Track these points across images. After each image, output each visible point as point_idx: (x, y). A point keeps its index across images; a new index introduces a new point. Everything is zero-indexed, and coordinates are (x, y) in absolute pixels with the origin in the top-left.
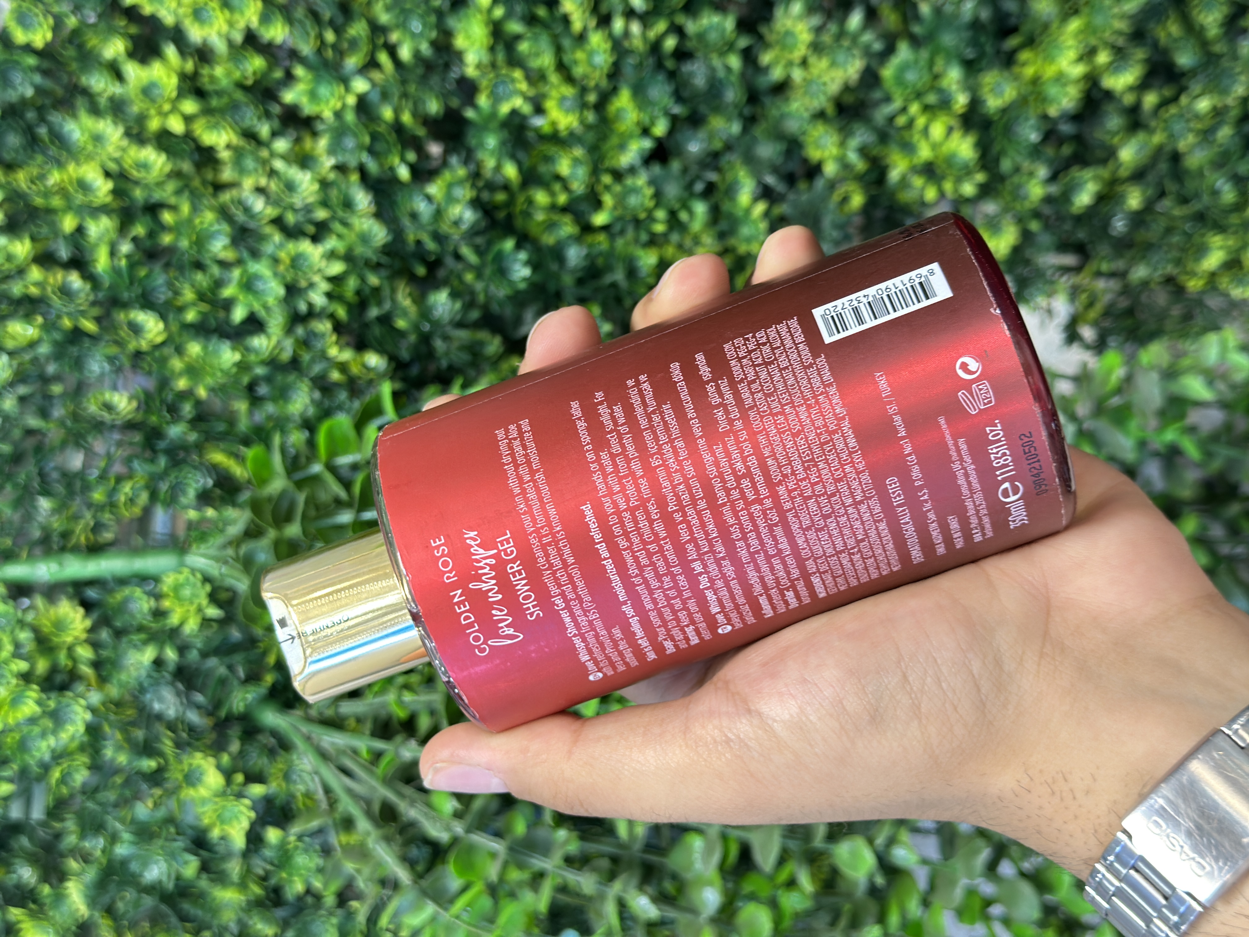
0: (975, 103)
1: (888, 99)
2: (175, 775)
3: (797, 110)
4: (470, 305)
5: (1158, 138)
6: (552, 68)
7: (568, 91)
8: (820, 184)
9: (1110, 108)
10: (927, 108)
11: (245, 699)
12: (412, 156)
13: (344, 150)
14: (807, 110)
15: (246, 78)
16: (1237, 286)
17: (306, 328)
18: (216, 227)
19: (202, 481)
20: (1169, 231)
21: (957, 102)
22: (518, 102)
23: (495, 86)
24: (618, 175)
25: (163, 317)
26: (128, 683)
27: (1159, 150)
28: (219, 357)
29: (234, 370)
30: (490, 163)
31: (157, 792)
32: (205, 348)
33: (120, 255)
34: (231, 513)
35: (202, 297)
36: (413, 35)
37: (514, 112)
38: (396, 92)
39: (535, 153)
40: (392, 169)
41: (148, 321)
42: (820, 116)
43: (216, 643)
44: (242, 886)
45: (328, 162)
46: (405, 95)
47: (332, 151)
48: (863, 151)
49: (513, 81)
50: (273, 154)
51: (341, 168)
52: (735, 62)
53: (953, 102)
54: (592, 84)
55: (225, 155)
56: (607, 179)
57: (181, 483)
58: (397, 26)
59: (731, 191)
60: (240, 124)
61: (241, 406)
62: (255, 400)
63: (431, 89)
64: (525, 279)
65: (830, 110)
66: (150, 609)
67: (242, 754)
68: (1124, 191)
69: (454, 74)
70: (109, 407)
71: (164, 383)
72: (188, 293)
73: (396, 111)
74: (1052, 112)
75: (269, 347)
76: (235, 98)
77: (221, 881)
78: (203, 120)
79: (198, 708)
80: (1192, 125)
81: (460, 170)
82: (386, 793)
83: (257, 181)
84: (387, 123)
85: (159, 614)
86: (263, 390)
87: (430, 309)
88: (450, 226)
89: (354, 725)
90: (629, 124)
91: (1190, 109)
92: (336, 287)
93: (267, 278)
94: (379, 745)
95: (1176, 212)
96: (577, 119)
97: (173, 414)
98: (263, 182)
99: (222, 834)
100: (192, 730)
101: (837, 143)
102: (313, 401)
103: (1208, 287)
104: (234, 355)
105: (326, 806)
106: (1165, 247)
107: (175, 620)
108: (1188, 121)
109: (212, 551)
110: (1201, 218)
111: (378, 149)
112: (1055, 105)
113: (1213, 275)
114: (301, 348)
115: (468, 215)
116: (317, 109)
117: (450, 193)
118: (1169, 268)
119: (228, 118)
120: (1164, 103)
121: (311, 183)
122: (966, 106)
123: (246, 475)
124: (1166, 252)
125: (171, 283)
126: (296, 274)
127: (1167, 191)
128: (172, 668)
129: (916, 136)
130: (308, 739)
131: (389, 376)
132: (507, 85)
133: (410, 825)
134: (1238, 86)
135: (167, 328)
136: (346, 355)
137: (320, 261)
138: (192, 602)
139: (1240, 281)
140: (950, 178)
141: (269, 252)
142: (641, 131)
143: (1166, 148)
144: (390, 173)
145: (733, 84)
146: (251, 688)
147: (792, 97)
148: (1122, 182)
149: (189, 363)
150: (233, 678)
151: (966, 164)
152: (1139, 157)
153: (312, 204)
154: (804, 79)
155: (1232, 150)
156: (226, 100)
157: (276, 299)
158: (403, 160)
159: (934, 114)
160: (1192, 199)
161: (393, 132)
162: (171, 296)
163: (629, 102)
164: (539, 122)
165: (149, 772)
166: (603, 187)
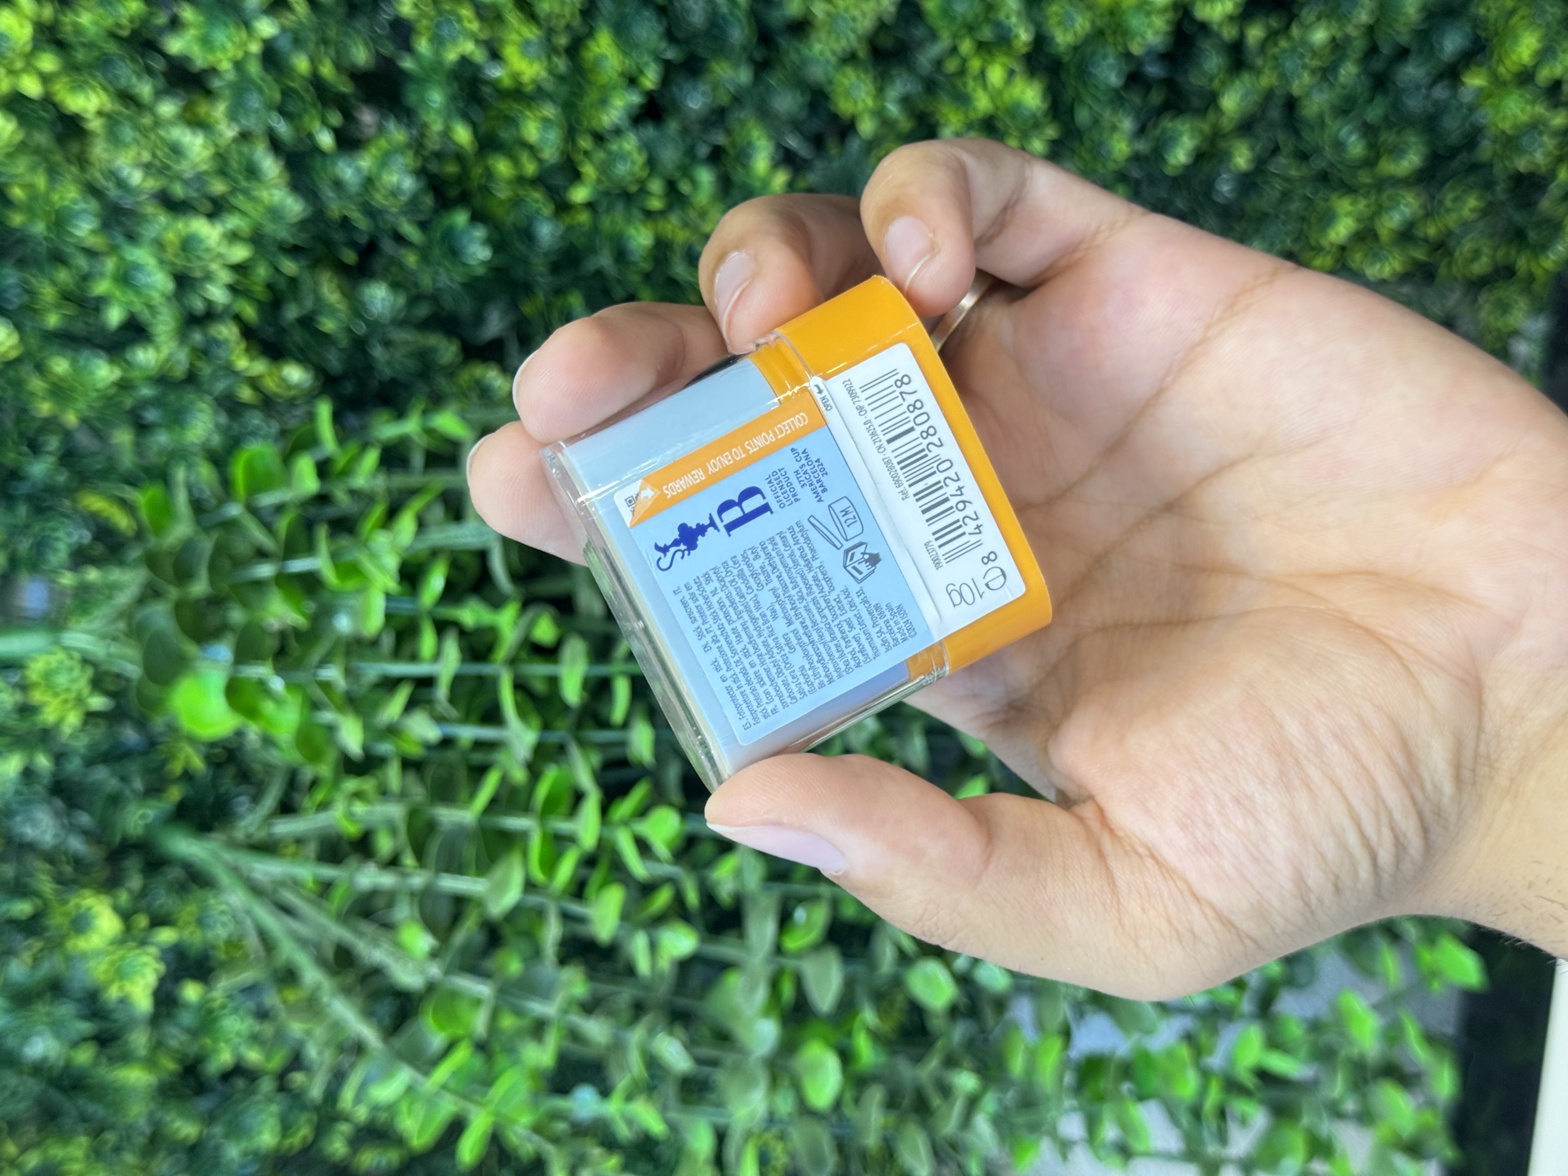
0: (1041, 41)
1: (933, 36)
2: (57, 920)
3: (822, 53)
4: (414, 300)
5: (1268, 79)
6: (510, 5)
7: (531, 33)
8: (854, 145)
9: (1206, 45)
10: (983, 47)
11: (143, 817)
12: (336, 119)
13: (247, 112)
14: (834, 53)
15: (119, 26)
16: (1372, 263)
17: (205, 334)
18: (81, 206)
19: (77, 536)
20: (1286, 196)
21: (1017, 36)
22: (468, 47)
23: (438, 26)
24: (599, 138)
25: (18, 327)
27: (1269, 96)
28: (91, 373)
29: (113, 391)
30: (437, 127)
31: (35, 944)
32: (74, 362)
34: (116, 575)
35: (67, 297)
37: (464, 61)
38: (311, 36)
39: (493, 113)
40: (310, 136)
42: (850, 59)
43: (104, 747)
44: (150, 1062)
45: (228, 132)
46: (324, 41)
47: (232, 116)
48: (906, 101)
49: (459, 20)
50: (158, 123)
51: (245, 136)
53: (1013, 36)
54: (562, 23)
55: (95, 125)
56: (585, 143)
57: (48, 537)
59: (744, 155)
60: (115, 84)
61: (123, 438)
62: (142, 428)
63: (359, 32)
64: (483, 263)
65: (862, 54)
66: (16, 704)
67: (144, 893)
68: (1230, 146)
69: (385, 17)
71: (23, 412)
72: (48, 293)
73: (313, 61)
74: (1136, 49)
75: (157, 361)
76: (106, 51)
77: (126, 1058)
78: (65, 79)
79: (86, 833)
80: (1307, 60)
81: (397, 134)
82: (339, 932)
83: (139, 154)
84: (303, 77)
85: (26, 710)
86: (151, 415)
87: (363, 304)
88: (386, 197)
89: (292, 849)
90: (609, 74)
91: (1304, 43)
92: (240, 278)
93: (150, 268)
94: (328, 872)
95: (1294, 173)
96: (546, 68)
97: (35, 448)
98: (146, 156)
99: (121, 995)
100: (78, 862)
101: (874, 92)
102: (218, 426)
103: (1339, 266)
104: (112, 372)
105: (262, 953)
106: (1283, 217)
107: (49, 715)
108: (1302, 56)
109: (97, 625)
110: (1324, 178)
111: (291, 108)
112: (1139, 39)
113: (1343, 249)
114: (200, 358)
115: (408, 184)
116: (211, 58)
117: (384, 161)
118: (1288, 241)
119: (99, 74)
120: (1272, 36)
121: (205, 147)
122: (1030, 43)
123: (134, 525)
124: (1284, 223)
125: (26, 282)
126: (189, 260)
127: (1281, 146)
128: (46, 781)
129: (971, 84)
130: (235, 870)
131: (316, 393)
132: (453, 24)
133: (376, 972)
134: (1360, 9)
135: (22, 339)
136: (259, 367)
137: (219, 244)
138: (68, 690)
139: (1376, 256)
140: (1015, 133)
141: (153, 235)
142: (628, 81)
143: (1277, 92)
144: (309, 142)
145: (739, 21)
146: (152, 802)
147: (814, 36)
148: (1224, 136)
149: (54, 384)
150: (127, 792)
151: (1034, 116)
152: (1243, 104)
153: (205, 173)
154: (829, 14)
155: (1359, 91)
156: (96, 54)
157: (163, 295)
158: (325, 123)
159: (990, 52)
160: (1312, 155)
161: (311, 89)
162: (26, 298)
163: (610, 46)
164: (496, 73)
165: (24, 918)
166: (582, 153)
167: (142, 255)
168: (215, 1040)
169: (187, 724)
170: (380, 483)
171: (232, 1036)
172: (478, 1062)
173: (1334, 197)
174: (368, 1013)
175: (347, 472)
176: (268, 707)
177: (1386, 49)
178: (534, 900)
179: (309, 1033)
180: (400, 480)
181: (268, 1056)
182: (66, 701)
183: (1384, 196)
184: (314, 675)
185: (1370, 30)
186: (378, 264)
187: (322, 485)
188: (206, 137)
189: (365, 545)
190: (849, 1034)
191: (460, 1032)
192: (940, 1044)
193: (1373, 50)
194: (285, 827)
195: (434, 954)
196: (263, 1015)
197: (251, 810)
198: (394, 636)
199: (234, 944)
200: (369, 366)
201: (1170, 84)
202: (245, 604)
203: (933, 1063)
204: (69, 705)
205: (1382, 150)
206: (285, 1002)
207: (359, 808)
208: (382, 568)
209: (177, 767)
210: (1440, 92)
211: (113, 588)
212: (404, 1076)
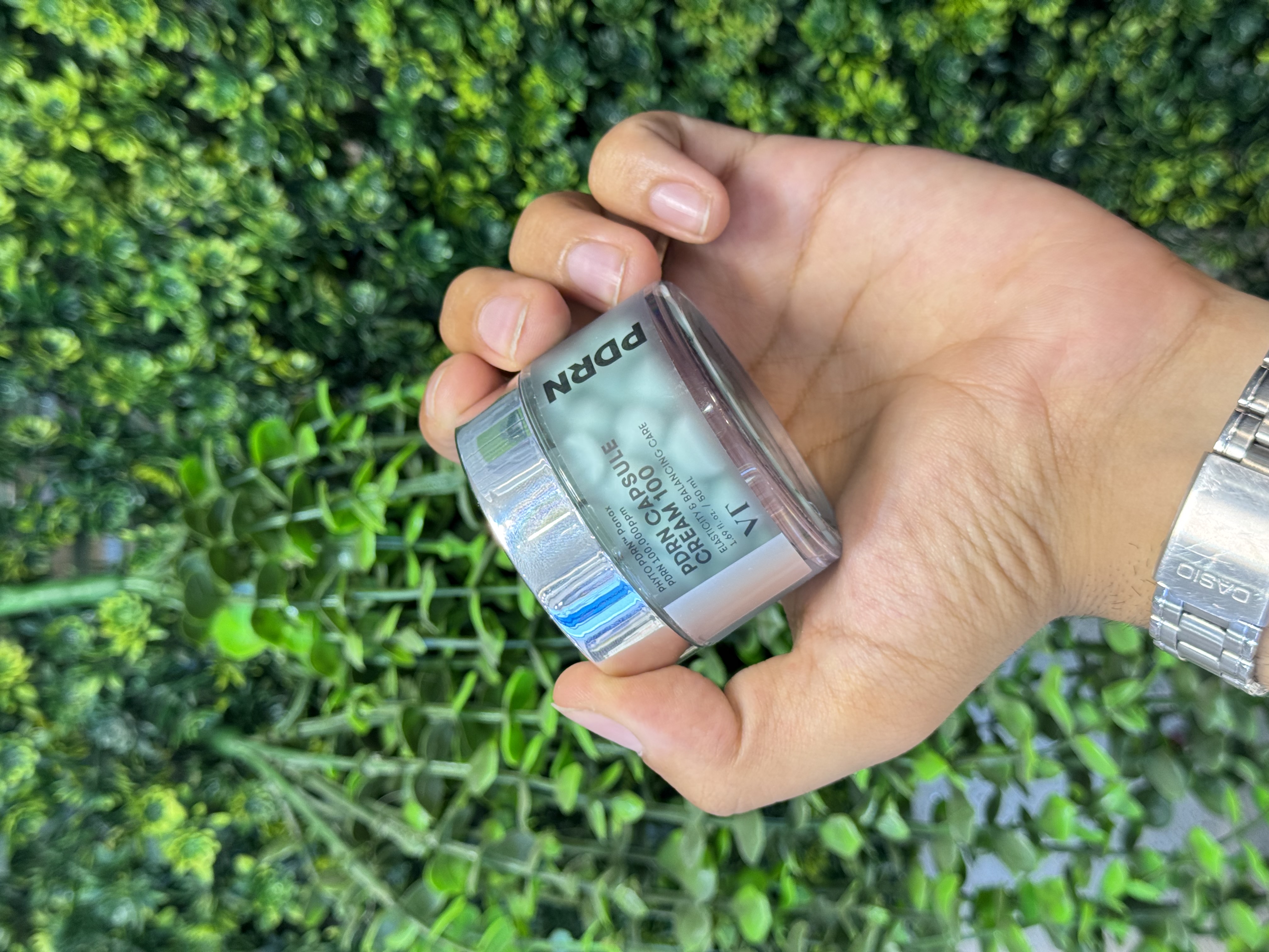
0: (898, 49)
1: (809, 52)
2: (134, 811)
3: (717, 72)
4: (394, 294)
5: (1091, 69)
6: (460, 51)
7: (479, 72)
9: (1038, 43)
10: (850, 58)
11: (197, 724)
12: (325, 152)
13: (255, 151)
14: (727, 71)
15: (150, 89)
16: (1191, 216)
17: (228, 333)
18: (123, 235)
19: (133, 501)
20: (1114, 164)
21: (878, 47)
22: (428, 87)
23: (403, 71)
24: (538, 154)
25: (79, 335)
26: (76, 718)
27: (1094, 80)
28: (139, 369)
29: (156, 382)
30: (406, 153)
31: (118, 831)
32: (125, 362)
33: (29, 274)
34: (167, 530)
35: (115, 309)
36: (314, 28)
37: (426, 98)
38: (302, 87)
39: (452, 139)
40: (307, 167)
41: (63, 340)
42: (741, 75)
43: (164, 669)
44: (215, 923)
45: (241, 168)
46: (312, 90)
47: (243, 156)
48: (787, 107)
49: (420, 65)
50: (183, 163)
51: (254, 172)
52: (647, 27)
53: (875, 47)
54: (503, 62)
55: (134, 169)
56: (526, 158)
57: (111, 502)
58: (297, 21)
60: (149, 135)
61: (167, 419)
62: (182, 411)
63: (340, 82)
64: (446, 261)
65: (751, 70)
66: (92, 638)
67: (203, 785)
68: (1063, 125)
69: (361, 67)
70: (31, 433)
71: (87, 402)
72: (101, 307)
73: (305, 107)
74: (979, 50)
75: (191, 356)
76: (140, 109)
77: (194, 920)
78: (108, 134)
79: (152, 739)
80: (1124, 50)
81: (376, 162)
82: (358, 812)
83: (170, 191)
84: (296, 120)
85: (101, 642)
86: (189, 400)
87: (354, 301)
88: (365, 213)
89: (318, 744)
90: (545, 101)
91: (1120, 34)
92: (253, 286)
93: (180, 282)
94: (344, 763)
95: (1119, 144)
96: (491, 100)
97: (98, 431)
98: (176, 193)
99: (188, 869)
100: (148, 763)
101: (761, 101)
102: (241, 406)
103: (1162, 219)
104: (155, 366)
105: (298, 832)
106: (1112, 181)
107: (118, 647)
108: (1120, 47)
109: (152, 572)
110: (1144, 147)
111: (290, 145)
112: (981, 43)
113: (1165, 205)
114: (224, 353)
115: (383, 201)
116: (224, 110)
117: (365, 184)
118: (1118, 202)
119: (135, 129)
120: (1094, 32)
121: (219, 181)
122: (889, 52)
123: (179, 490)
124: (1114, 186)
125: (84, 298)
126: (210, 273)
127: (1107, 122)
128: (118, 698)
129: (843, 89)
130: (272, 764)
131: (317, 375)
132: (415, 70)
133: (387, 843)
134: (1167, 5)
135: (83, 344)
136: (271, 356)
137: (234, 259)
138: (132, 625)
139: (1193, 209)
140: (881, 126)
141: (181, 255)
142: (558, 106)
143: (1101, 78)
144: (304, 171)
145: (648, 51)
146: (203, 713)
147: (710, 59)
148: (1059, 118)
149: (110, 379)
150: (185, 705)
151: (895, 112)
152: (1074, 90)
153: (220, 202)
154: (721, 40)
155: (1171, 73)
156: (132, 112)
157: (192, 302)
158: (316, 156)
159: (857, 62)
160: (1134, 129)
161: (304, 129)
162: (84, 312)
163: (543, 78)
164: (452, 106)
165: (108, 810)
166: (524, 166)
167: (173, 272)
168: (265, 903)
169: (224, 649)
170: (368, 444)
171: (277, 899)
172: (473, 914)
173: (1155, 162)
174: (382, 878)
175: (343, 437)
176: (288, 631)
177: (1191, 37)
178: (509, 779)
179: (338, 894)
180: (385, 441)
181: (307, 914)
182: (130, 634)
183: (1197, 159)
184: (321, 604)
185: (1176, 21)
186: (365, 266)
187: (321, 450)
188: (219, 174)
189: (357, 496)
190: (778, 879)
191: (457, 890)
192: (854, 885)
193: (1180, 38)
194: (310, 728)
195: (432, 827)
196: (301, 879)
197: (284, 715)
198: (387, 567)
199: (276, 823)
200: (361, 351)
201: (1010, 77)
202: (266, 550)
203: (849, 901)
204: (134, 636)
205: (1193, 121)
206: (319, 870)
207: (366, 710)
208: (372, 514)
209: (222, 683)
210: (1239, 69)
211: (165, 540)
212: (414, 927)
